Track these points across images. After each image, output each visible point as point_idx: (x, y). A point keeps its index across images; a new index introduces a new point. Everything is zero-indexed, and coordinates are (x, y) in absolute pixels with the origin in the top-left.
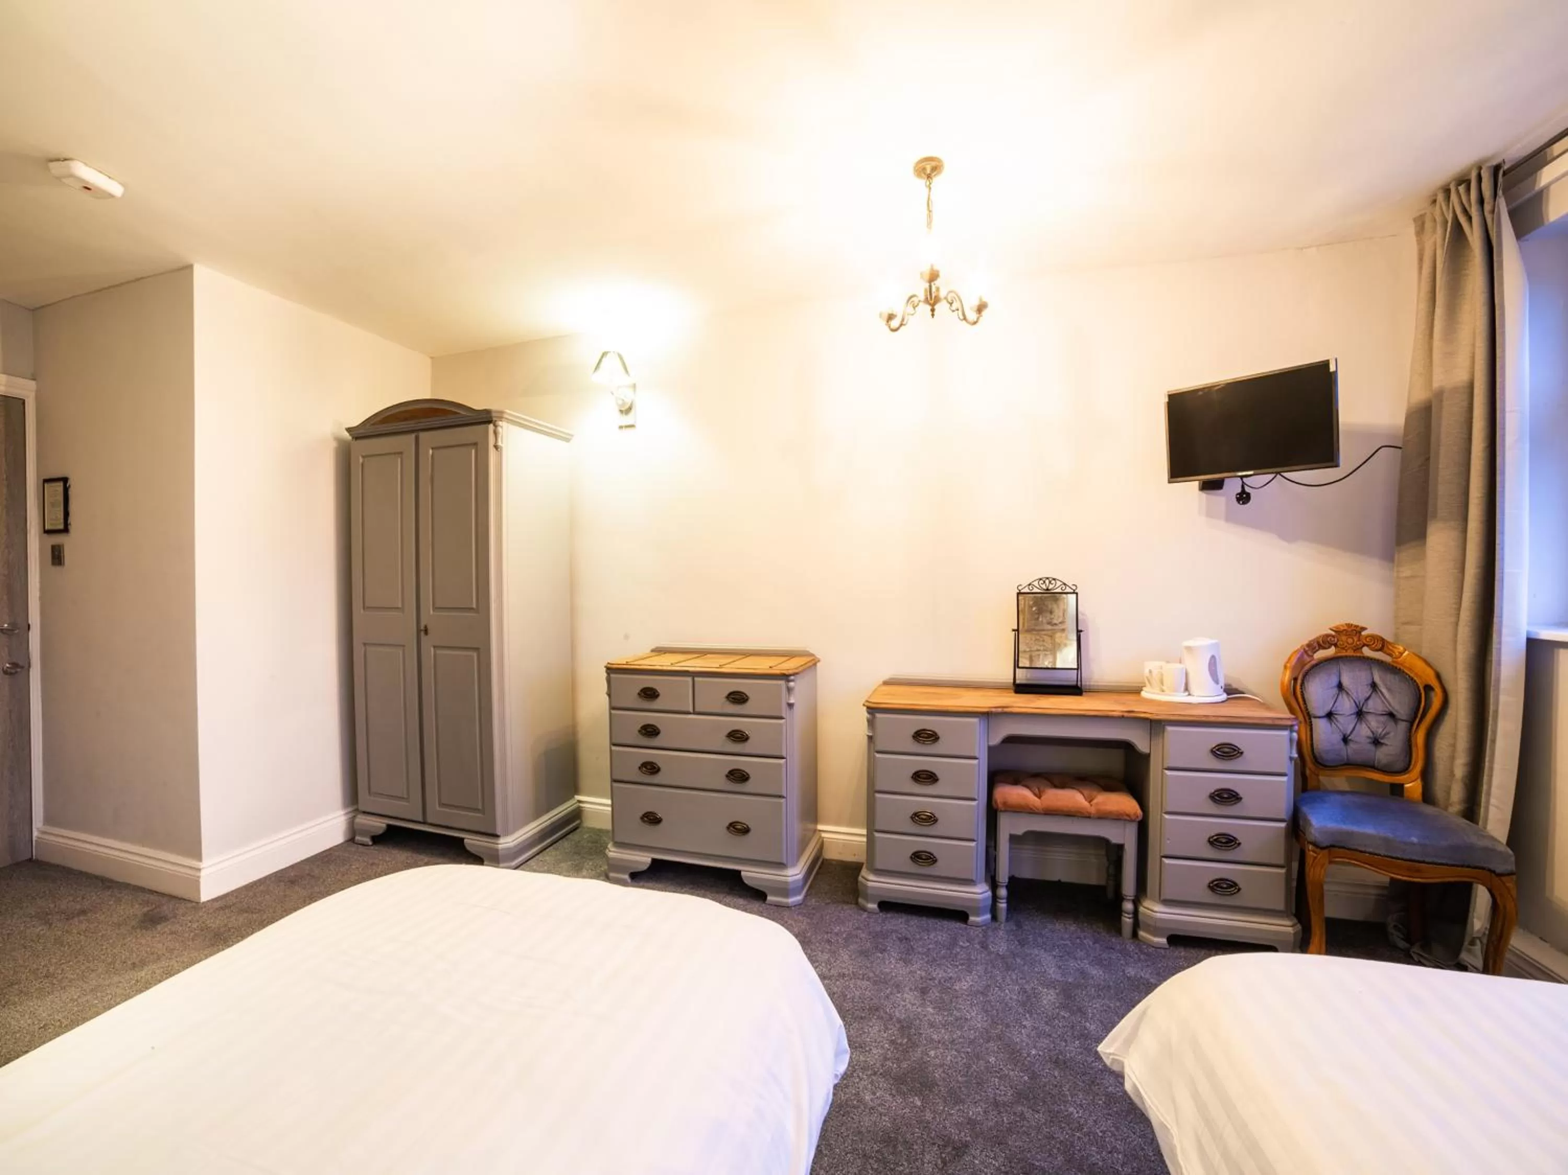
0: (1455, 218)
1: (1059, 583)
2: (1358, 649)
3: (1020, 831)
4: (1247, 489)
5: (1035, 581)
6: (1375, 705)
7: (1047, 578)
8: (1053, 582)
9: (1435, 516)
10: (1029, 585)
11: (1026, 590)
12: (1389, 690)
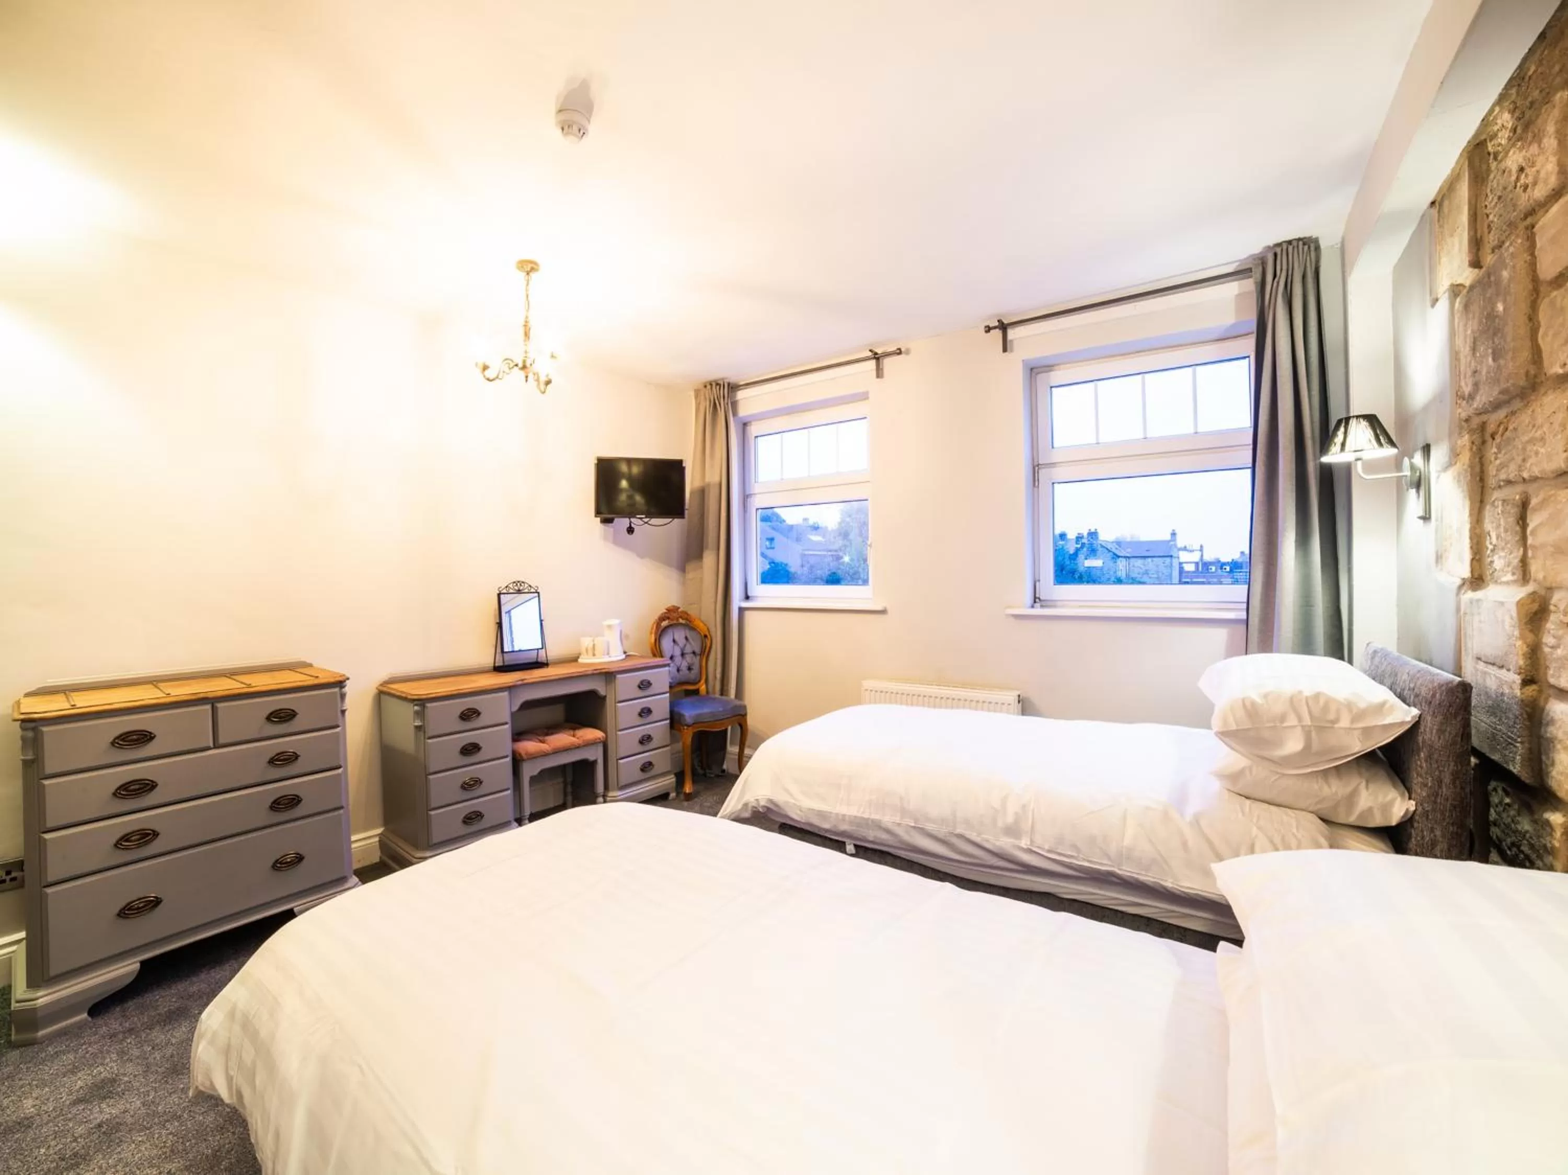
0: (714, 400)
1: (526, 585)
2: (677, 619)
3: (536, 773)
4: (633, 525)
5: (510, 584)
6: (688, 649)
7: (519, 582)
8: (523, 584)
9: (707, 548)
10: (506, 587)
11: (505, 591)
12: (693, 640)
